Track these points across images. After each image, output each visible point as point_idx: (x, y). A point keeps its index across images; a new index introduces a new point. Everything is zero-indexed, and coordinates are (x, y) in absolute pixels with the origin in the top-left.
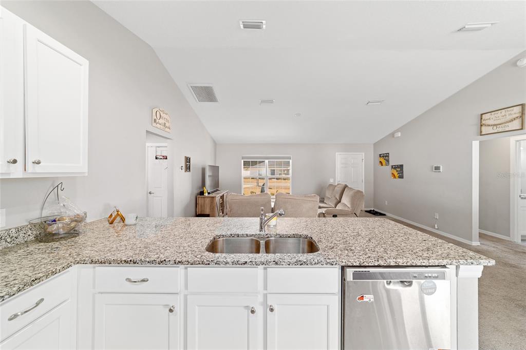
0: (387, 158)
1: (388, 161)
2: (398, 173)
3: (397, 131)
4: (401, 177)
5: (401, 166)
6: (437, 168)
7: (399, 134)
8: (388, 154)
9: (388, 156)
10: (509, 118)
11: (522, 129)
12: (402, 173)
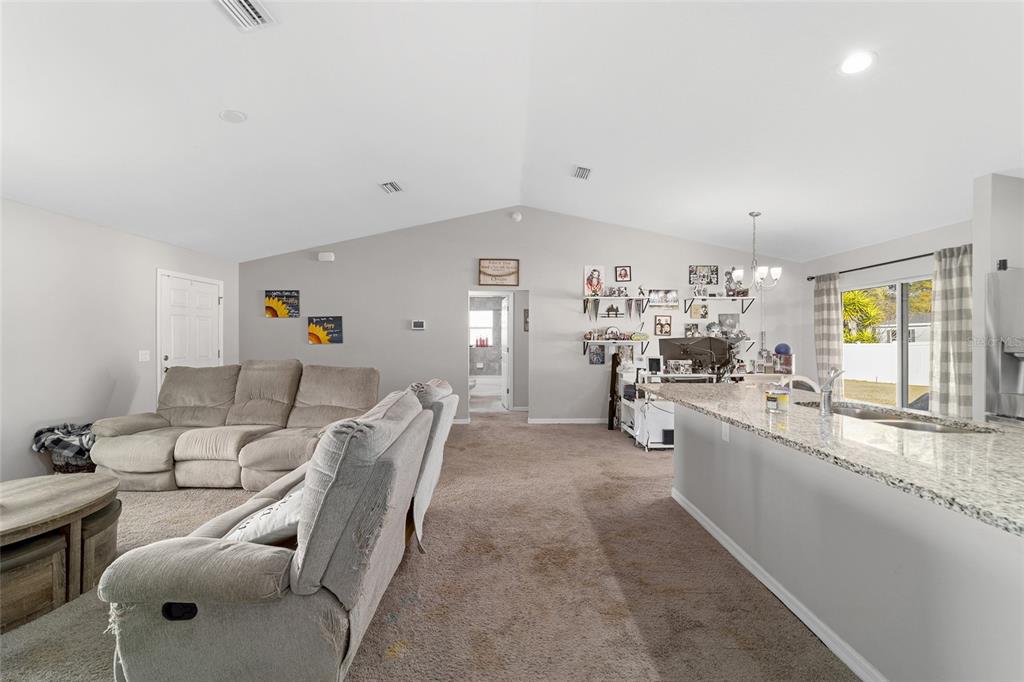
0: (291, 300)
1: (296, 308)
2: (328, 334)
3: (327, 249)
4: (339, 340)
5: (338, 321)
6: (419, 325)
7: (332, 257)
8: (297, 292)
9: (297, 298)
10: (506, 271)
11: (518, 285)
12: (341, 332)
